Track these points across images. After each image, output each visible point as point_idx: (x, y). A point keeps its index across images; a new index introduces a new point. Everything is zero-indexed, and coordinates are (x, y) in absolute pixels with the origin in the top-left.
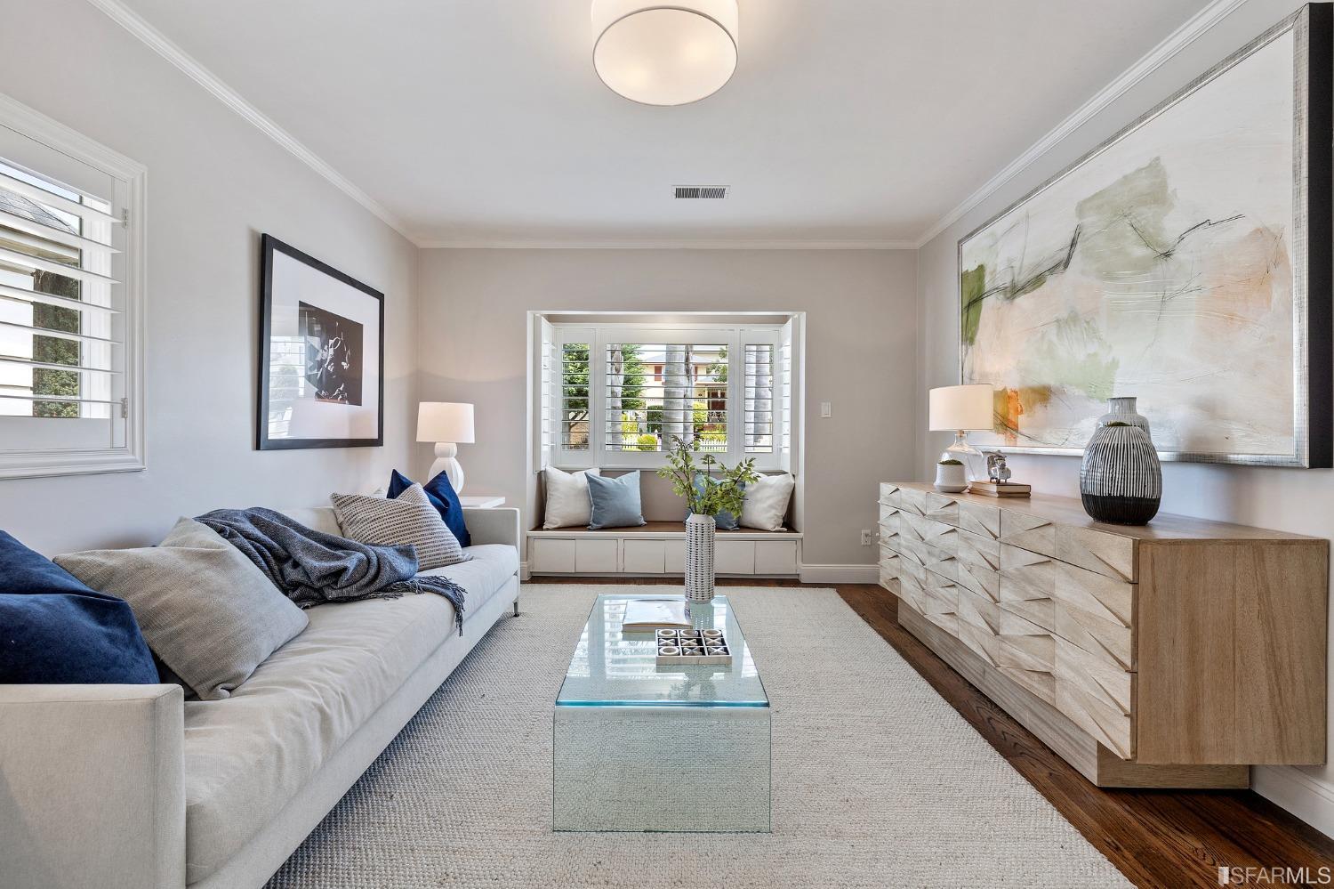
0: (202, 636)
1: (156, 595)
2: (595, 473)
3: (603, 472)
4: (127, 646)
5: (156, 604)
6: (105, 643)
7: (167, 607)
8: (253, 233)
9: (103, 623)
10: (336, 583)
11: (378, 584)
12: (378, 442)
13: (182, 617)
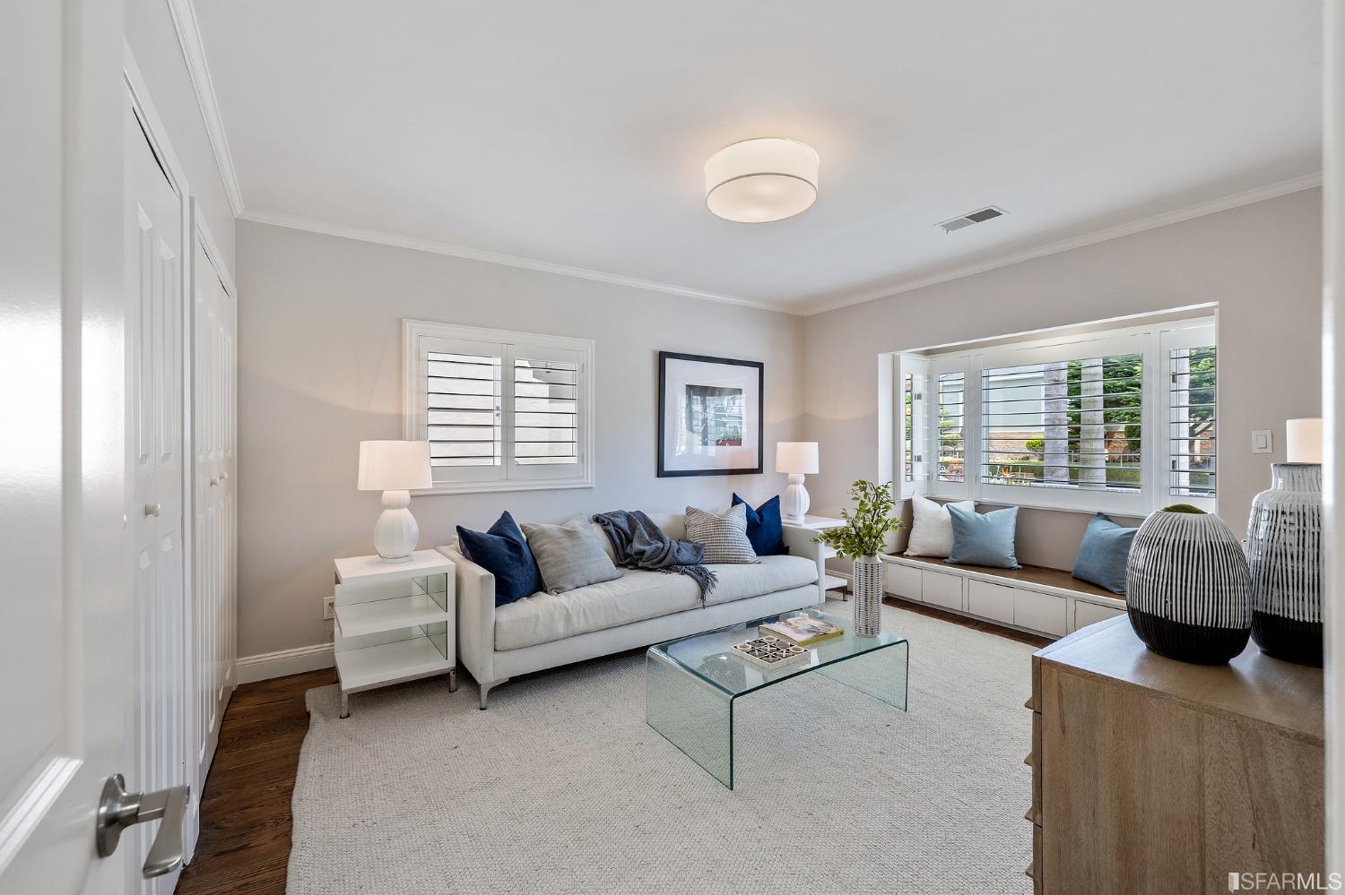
0: (553, 566)
1: (542, 545)
2: (966, 507)
3: (980, 508)
4: (517, 562)
5: (542, 548)
6: (507, 558)
7: (544, 551)
8: (654, 351)
9: (511, 551)
10: (641, 559)
11: (662, 564)
12: (759, 470)
13: (548, 556)
